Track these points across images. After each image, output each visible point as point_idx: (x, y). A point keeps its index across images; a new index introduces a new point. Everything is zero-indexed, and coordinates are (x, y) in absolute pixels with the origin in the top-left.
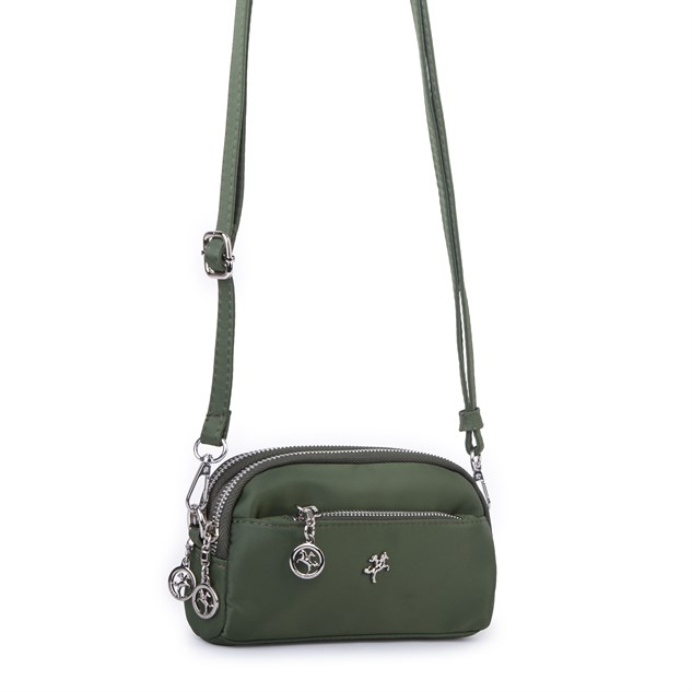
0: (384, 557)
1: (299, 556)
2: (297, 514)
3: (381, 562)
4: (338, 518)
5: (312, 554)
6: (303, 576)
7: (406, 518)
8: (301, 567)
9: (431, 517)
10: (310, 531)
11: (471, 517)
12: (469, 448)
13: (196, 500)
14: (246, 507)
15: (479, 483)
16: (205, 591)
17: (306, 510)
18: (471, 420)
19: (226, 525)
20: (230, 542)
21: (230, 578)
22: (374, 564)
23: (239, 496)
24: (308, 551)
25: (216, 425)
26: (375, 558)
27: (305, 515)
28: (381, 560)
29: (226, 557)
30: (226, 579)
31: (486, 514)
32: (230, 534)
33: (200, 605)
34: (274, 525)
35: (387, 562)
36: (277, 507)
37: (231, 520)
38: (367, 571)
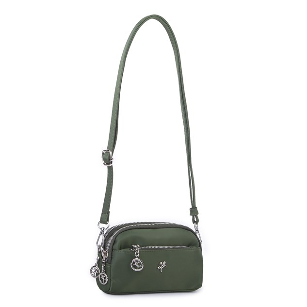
0: (165, 263)
1: (134, 263)
2: (132, 248)
3: (163, 264)
4: (147, 249)
5: (138, 262)
6: (136, 270)
7: (172, 248)
8: (135, 267)
9: (181, 248)
10: (137, 254)
11: (195, 247)
12: (194, 222)
13: (100, 243)
14: (117, 245)
15: (197, 235)
16: (103, 275)
17: (136, 246)
18: (194, 211)
19: (111, 252)
20: (112, 258)
21: (112, 270)
22: (161, 265)
23: (114, 242)
24: (137, 261)
25: (105, 217)
26: (161, 263)
27: (135, 248)
28: (164, 264)
29: (110, 263)
30: (110, 271)
31: (200, 246)
32: (112, 255)
33: (102, 280)
34: (125, 252)
35: (165, 264)
36: (126, 245)
37: (112, 250)
38: (158, 268)
